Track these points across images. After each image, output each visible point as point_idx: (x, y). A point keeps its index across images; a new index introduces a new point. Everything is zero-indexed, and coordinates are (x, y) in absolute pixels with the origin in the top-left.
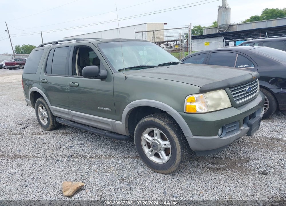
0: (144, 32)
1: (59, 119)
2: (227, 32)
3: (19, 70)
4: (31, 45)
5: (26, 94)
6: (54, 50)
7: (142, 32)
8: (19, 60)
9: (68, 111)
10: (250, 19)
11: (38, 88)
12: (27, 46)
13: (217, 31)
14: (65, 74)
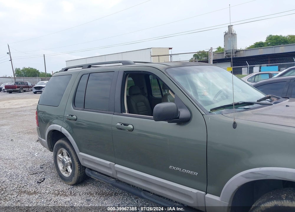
0: (161, 56)
1: (92, 173)
2: (234, 57)
3: (19, 93)
4: (31, 68)
5: (41, 131)
6: (88, 75)
7: (159, 56)
8: (20, 83)
9: (110, 164)
10: (254, 45)
11: (60, 127)
12: (28, 69)
13: (224, 56)
14: (109, 111)
